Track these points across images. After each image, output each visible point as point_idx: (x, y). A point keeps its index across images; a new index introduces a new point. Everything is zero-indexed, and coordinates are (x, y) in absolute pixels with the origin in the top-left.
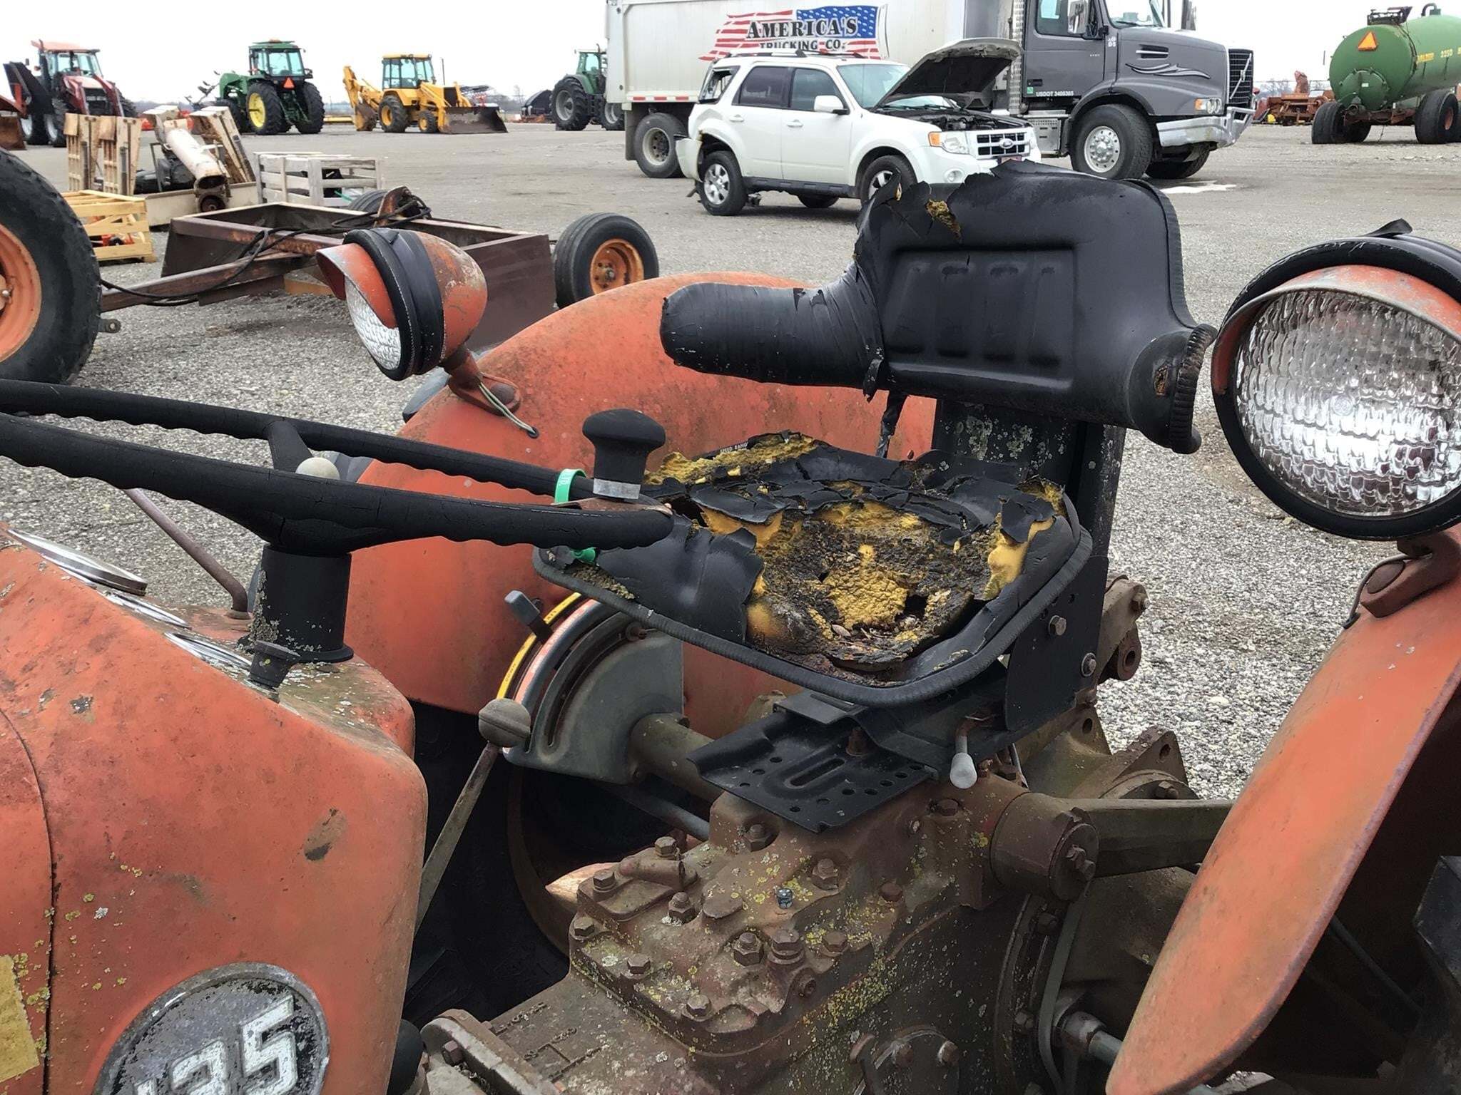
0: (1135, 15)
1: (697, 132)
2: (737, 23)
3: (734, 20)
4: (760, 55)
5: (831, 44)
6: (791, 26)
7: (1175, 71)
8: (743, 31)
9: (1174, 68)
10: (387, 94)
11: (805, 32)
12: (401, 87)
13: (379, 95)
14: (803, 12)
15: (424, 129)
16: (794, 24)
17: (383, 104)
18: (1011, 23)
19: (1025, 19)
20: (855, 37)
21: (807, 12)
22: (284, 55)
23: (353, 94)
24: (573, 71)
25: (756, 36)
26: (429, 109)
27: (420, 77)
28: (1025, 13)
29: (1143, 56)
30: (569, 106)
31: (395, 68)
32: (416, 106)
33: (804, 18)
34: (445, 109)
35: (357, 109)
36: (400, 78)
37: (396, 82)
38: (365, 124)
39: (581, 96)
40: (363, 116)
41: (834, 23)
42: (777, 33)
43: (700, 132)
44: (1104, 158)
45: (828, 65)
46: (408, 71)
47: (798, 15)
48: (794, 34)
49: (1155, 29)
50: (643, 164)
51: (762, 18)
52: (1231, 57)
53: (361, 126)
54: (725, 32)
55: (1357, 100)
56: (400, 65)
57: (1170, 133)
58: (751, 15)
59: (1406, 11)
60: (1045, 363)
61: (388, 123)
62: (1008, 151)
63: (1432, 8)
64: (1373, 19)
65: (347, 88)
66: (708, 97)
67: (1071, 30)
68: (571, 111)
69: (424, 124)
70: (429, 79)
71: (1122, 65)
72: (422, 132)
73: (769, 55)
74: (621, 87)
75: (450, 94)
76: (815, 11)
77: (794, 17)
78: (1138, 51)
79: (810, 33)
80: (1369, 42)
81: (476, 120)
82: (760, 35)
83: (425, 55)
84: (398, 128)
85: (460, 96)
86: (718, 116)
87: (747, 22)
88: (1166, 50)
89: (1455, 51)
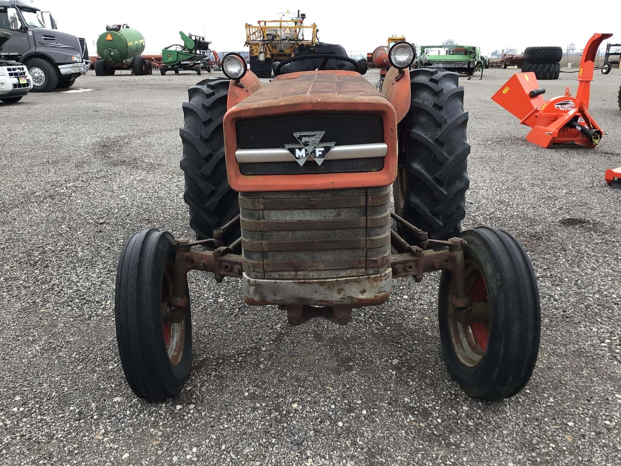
7: (59, 46)
9: (59, 44)
29: (45, 39)
44: (39, 80)
49: (44, 29)
52: (80, 40)
55: (110, 59)
57: (64, 69)
59: (119, 26)
62: (20, 75)
63: (126, 25)
64: (108, 29)
71: (37, 43)
78: (42, 37)
80: (109, 38)
88: (54, 37)
89: (139, 41)
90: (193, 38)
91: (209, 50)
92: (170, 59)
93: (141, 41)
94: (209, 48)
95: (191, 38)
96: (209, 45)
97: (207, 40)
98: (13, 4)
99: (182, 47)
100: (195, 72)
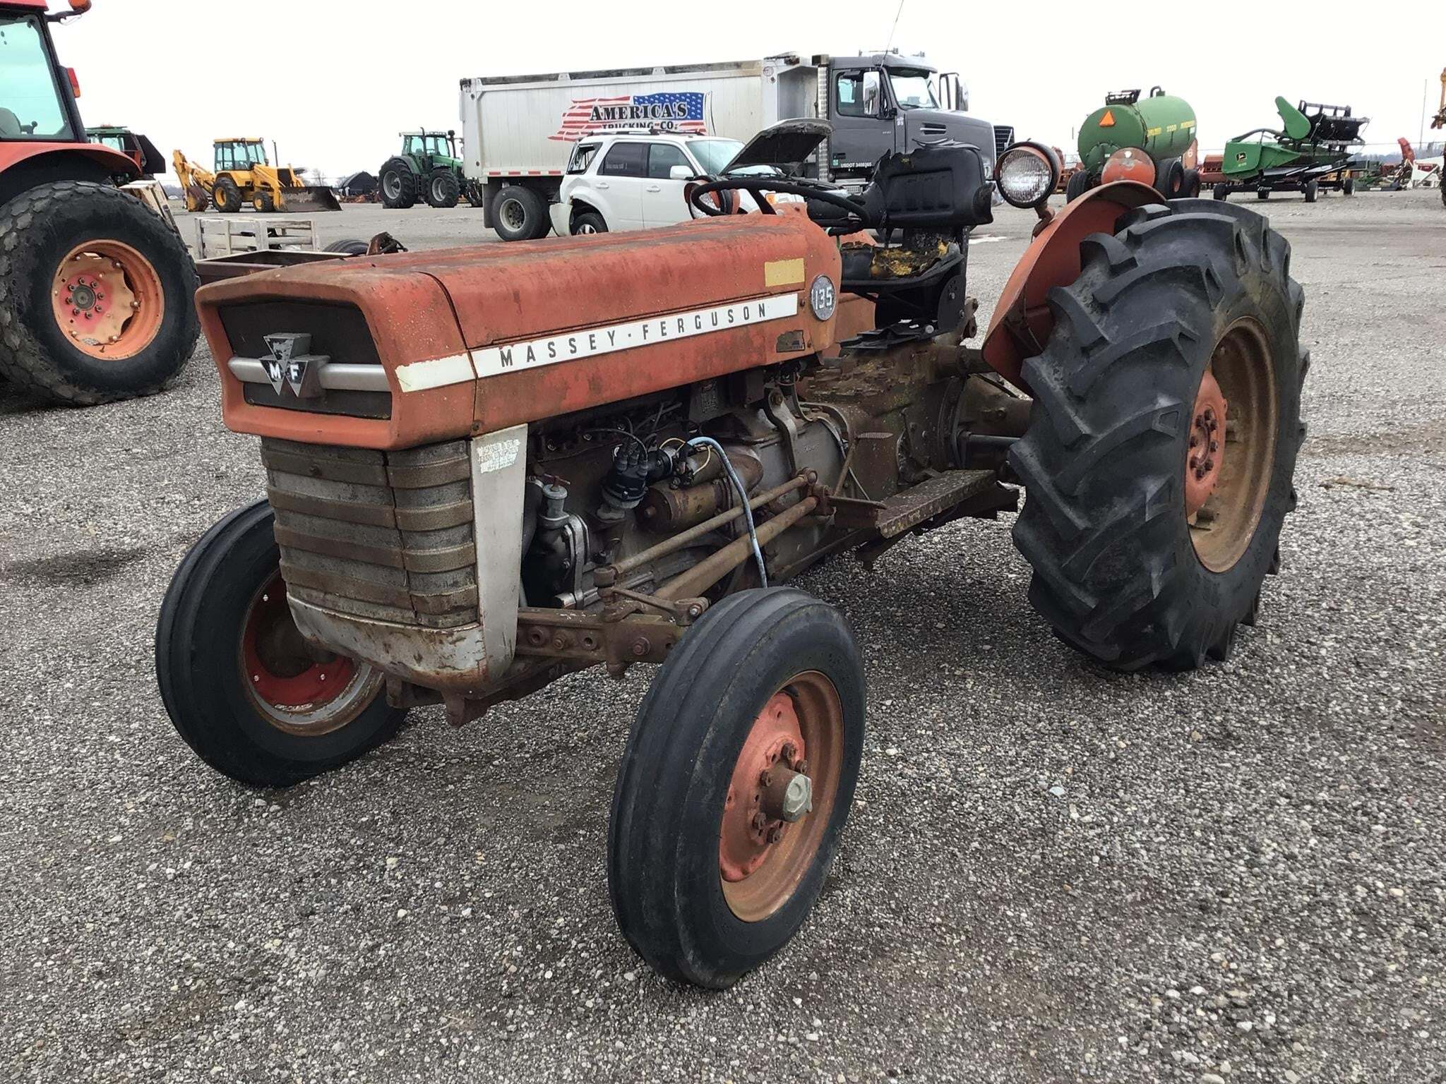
0: (918, 98)
1: (568, 198)
2: (580, 107)
3: (578, 105)
4: (619, 133)
5: (665, 126)
6: (629, 110)
7: (952, 144)
8: (588, 115)
9: (952, 142)
10: (220, 176)
11: (642, 115)
12: (234, 169)
13: (211, 177)
14: (639, 98)
15: (260, 208)
16: (632, 109)
17: (216, 186)
18: (816, 106)
19: (828, 103)
20: (686, 119)
21: (643, 98)
22: (116, 139)
23: (183, 176)
24: (398, 153)
25: (599, 118)
26: (263, 189)
27: (252, 160)
28: (828, 97)
29: (927, 132)
30: (396, 186)
31: (228, 151)
32: (250, 186)
33: (640, 103)
34: (280, 189)
35: (188, 191)
36: (233, 161)
37: (229, 164)
38: (196, 206)
39: (408, 176)
40: (195, 197)
41: (667, 107)
42: (617, 116)
43: (571, 198)
45: (679, 141)
46: (240, 154)
47: (635, 100)
48: (632, 117)
49: (934, 111)
50: (501, 231)
51: (602, 103)
52: (996, 132)
53: (193, 207)
54: (570, 115)
56: (232, 148)
58: (594, 100)
59: (1137, 93)
60: (944, 207)
61: (222, 203)
63: (1157, 90)
64: (1110, 101)
65: (177, 172)
66: (575, 168)
67: (866, 112)
68: (399, 191)
69: (259, 203)
70: (261, 160)
71: (909, 140)
72: (258, 211)
73: (627, 133)
74: (478, 164)
75: (284, 175)
76: (649, 97)
77: (631, 102)
78: (922, 129)
79: (646, 116)
80: (1108, 120)
81: (310, 199)
82: (603, 117)
83: (255, 137)
84: (233, 208)
85: (294, 178)
86: (585, 184)
87: (591, 107)
88: (944, 127)
89: (1179, 126)
90: (1312, 112)
91: (1359, 138)
92: (1242, 166)
93: (1184, 126)
94: (1359, 134)
95: (1304, 112)
96: (1361, 128)
97: (1355, 115)
98: (878, 63)
99: (1277, 135)
100: (1297, 194)
